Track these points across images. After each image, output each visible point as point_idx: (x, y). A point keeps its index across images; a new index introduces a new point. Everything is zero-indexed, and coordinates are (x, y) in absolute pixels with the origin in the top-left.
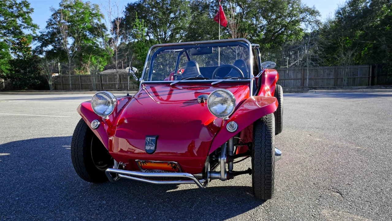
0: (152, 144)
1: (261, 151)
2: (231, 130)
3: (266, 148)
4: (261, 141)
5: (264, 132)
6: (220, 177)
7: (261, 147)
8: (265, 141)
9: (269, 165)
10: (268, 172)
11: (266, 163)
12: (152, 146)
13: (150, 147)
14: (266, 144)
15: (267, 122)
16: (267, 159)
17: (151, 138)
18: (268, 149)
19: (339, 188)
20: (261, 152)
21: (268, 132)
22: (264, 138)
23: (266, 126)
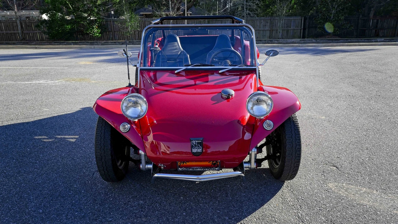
0: (199, 147)
1: (292, 144)
2: (268, 128)
3: (296, 142)
4: (292, 135)
5: (293, 127)
6: (250, 166)
7: (292, 141)
8: (295, 136)
9: (299, 155)
10: (297, 161)
11: (296, 154)
12: (199, 149)
13: (197, 150)
14: (296, 138)
15: (293, 118)
16: (298, 151)
17: (196, 141)
18: (298, 142)
19: (333, 162)
20: (293, 146)
21: (297, 127)
22: (294, 133)
23: (294, 121)
